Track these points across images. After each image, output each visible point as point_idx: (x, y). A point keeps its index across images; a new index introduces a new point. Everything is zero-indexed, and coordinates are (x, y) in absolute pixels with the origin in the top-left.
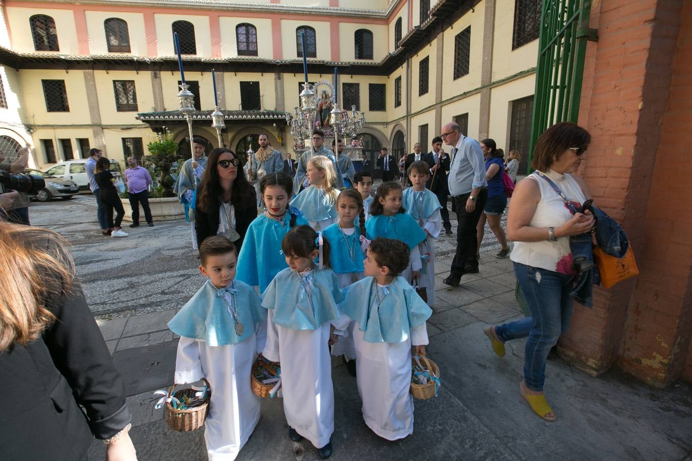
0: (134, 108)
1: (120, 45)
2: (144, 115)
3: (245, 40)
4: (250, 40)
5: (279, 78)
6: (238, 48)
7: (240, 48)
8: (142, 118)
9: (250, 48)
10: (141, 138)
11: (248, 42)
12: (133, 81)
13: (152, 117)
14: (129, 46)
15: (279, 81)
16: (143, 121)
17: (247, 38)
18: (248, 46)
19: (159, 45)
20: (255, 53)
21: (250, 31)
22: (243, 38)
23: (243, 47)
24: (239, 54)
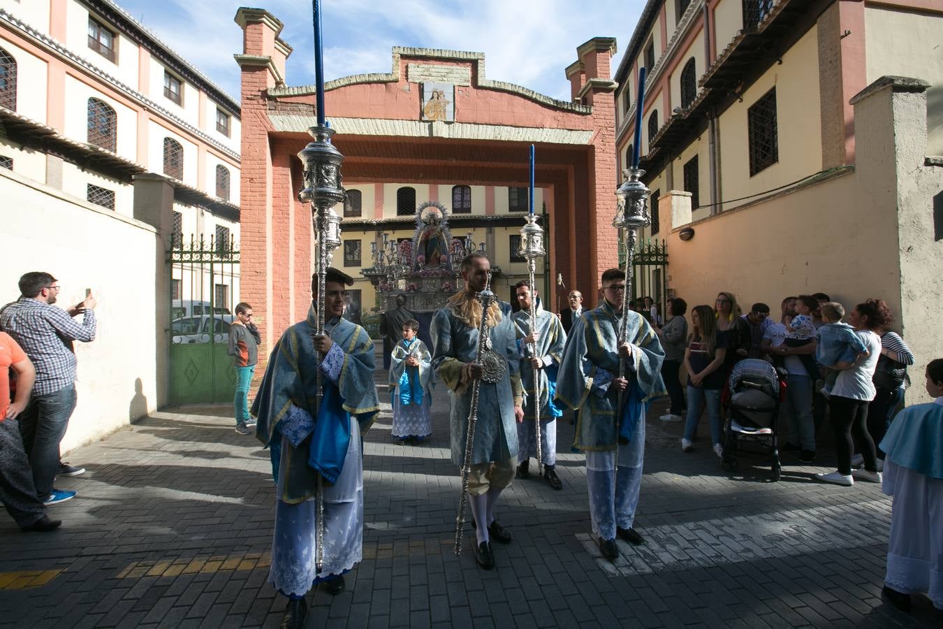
0: (358, 263)
1: (353, 211)
2: (367, 270)
3: (460, 199)
4: (465, 199)
5: (491, 233)
6: (453, 206)
7: (455, 207)
8: (365, 273)
9: (464, 206)
10: (360, 290)
11: (462, 201)
12: (360, 240)
13: (373, 272)
14: (360, 211)
15: (490, 235)
16: (365, 276)
17: (462, 198)
18: (462, 204)
19: (385, 208)
20: (469, 210)
21: (465, 191)
22: (458, 197)
23: (458, 205)
24: (453, 212)
